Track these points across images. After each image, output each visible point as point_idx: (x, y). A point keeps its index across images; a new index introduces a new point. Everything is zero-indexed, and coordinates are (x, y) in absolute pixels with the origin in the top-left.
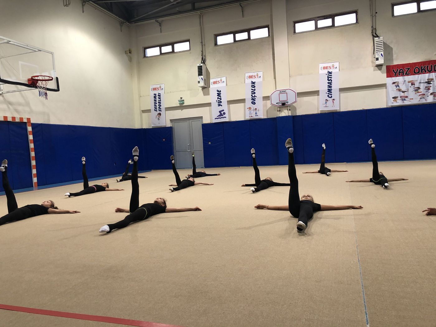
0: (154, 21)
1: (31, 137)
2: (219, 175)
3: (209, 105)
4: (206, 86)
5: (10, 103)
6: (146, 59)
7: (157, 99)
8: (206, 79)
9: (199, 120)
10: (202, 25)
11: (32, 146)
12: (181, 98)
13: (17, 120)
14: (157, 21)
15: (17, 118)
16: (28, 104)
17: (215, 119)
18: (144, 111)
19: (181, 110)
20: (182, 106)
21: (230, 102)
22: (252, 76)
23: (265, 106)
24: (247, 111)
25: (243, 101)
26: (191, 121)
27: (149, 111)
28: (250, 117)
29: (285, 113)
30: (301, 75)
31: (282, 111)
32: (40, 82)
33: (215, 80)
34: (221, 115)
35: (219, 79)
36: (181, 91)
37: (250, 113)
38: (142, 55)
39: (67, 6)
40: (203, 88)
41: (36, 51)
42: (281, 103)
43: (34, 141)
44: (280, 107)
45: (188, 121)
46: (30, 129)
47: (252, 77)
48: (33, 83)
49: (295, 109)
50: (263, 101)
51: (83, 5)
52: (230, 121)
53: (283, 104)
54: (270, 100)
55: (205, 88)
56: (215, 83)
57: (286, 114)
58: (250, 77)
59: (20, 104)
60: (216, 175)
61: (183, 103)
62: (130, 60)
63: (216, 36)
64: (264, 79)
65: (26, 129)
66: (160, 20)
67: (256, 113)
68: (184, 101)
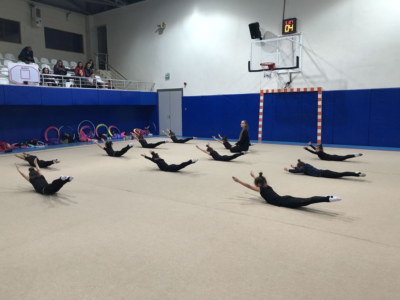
1: (320, 103)
5: (308, 77)
13: (308, 90)
16: (324, 75)
43: (322, 106)
46: (320, 96)
59: (316, 77)
65: (317, 97)
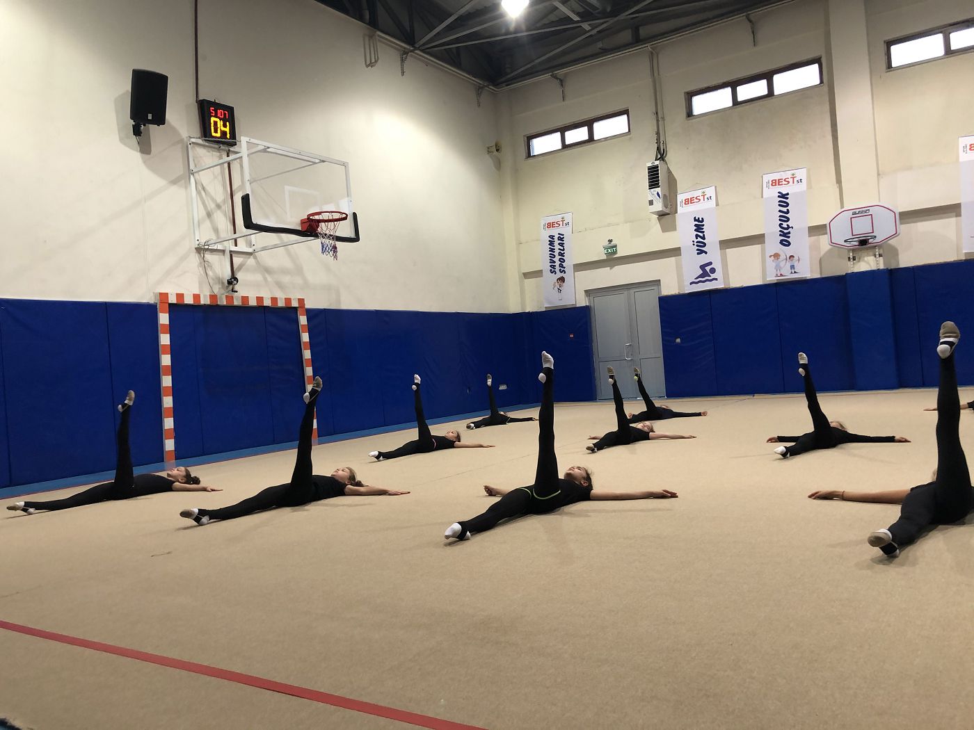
0: (547, 76)
1: (305, 337)
2: (705, 414)
3: (675, 252)
4: (667, 211)
5: (267, 270)
6: (531, 161)
7: (556, 246)
8: (668, 195)
9: (653, 288)
10: (656, 74)
11: (307, 354)
12: (610, 241)
13: (281, 304)
14: (555, 77)
15: (281, 299)
16: (299, 271)
17: (691, 284)
18: (527, 275)
19: (609, 268)
20: (612, 258)
21: (726, 244)
22: (779, 180)
23: (814, 248)
24: (770, 263)
25: (758, 239)
26: (632, 291)
27: (538, 274)
28: (777, 276)
29: (868, 263)
30: (910, 168)
31: (860, 259)
32: (322, 224)
33: (688, 196)
34: (705, 274)
35: (699, 193)
36: (609, 225)
37: (778, 267)
38: (523, 153)
39: (372, 67)
40: (661, 215)
41: (315, 163)
42: (856, 239)
43: (312, 345)
44: (853, 251)
45: (626, 292)
46: (303, 320)
47: (779, 182)
48: (310, 228)
49: (894, 252)
50: (809, 236)
51: (403, 61)
52: (727, 287)
53: (863, 242)
54: (826, 234)
55: (666, 216)
56: (689, 201)
57: (870, 265)
58: (775, 183)
59: (285, 271)
60: (699, 414)
61: (615, 253)
62: (499, 165)
63: (690, 95)
64: (809, 186)
65: (297, 321)
66: (561, 72)
67: (792, 267)
68: (615, 246)
